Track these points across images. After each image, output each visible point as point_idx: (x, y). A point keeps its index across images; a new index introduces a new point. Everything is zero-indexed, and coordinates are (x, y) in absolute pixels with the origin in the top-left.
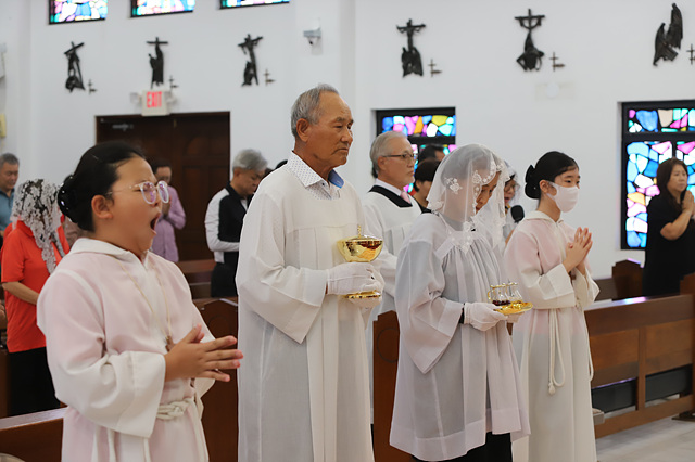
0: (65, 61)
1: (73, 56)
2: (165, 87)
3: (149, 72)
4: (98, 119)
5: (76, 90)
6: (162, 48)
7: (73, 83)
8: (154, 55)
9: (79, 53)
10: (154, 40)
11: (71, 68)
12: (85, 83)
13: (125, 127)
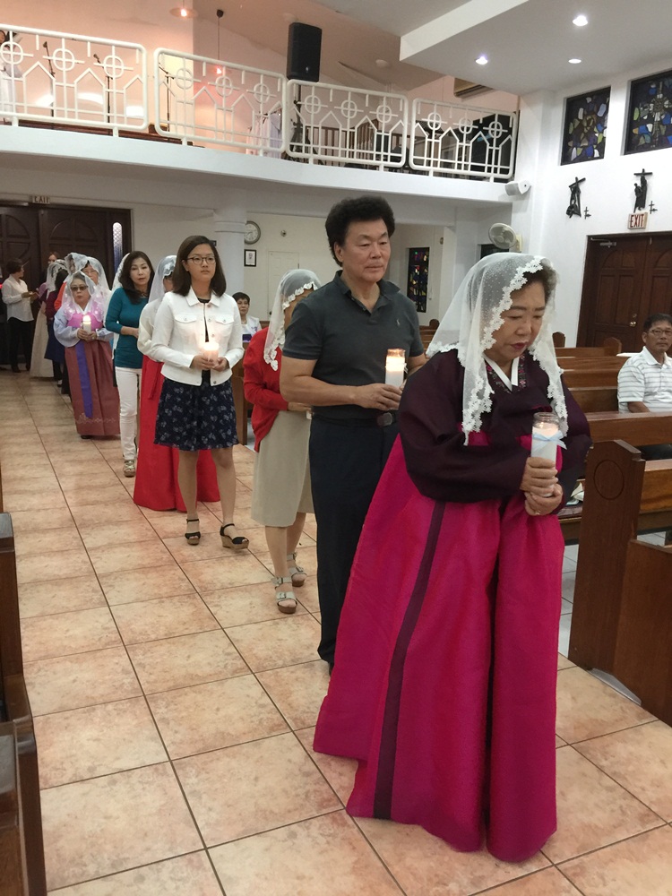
4: (589, 237)
5: (574, 216)
8: (639, 184)
10: (641, 172)
13: (609, 244)
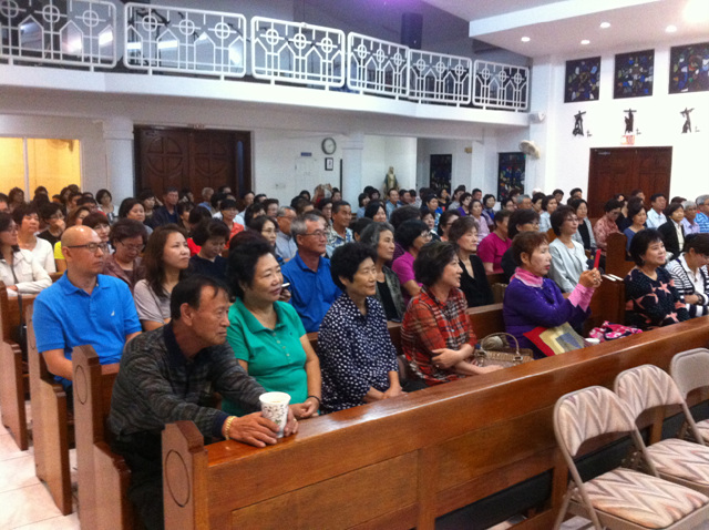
0: (573, 121)
1: (579, 118)
2: (634, 133)
3: (624, 126)
4: (593, 149)
5: (578, 135)
6: (634, 114)
7: (578, 131)
8: (628, 117)
9: (583, 117)
10: (629, 110)
11: (577, 123)
12: (585, 132)
13: (605, 153)
